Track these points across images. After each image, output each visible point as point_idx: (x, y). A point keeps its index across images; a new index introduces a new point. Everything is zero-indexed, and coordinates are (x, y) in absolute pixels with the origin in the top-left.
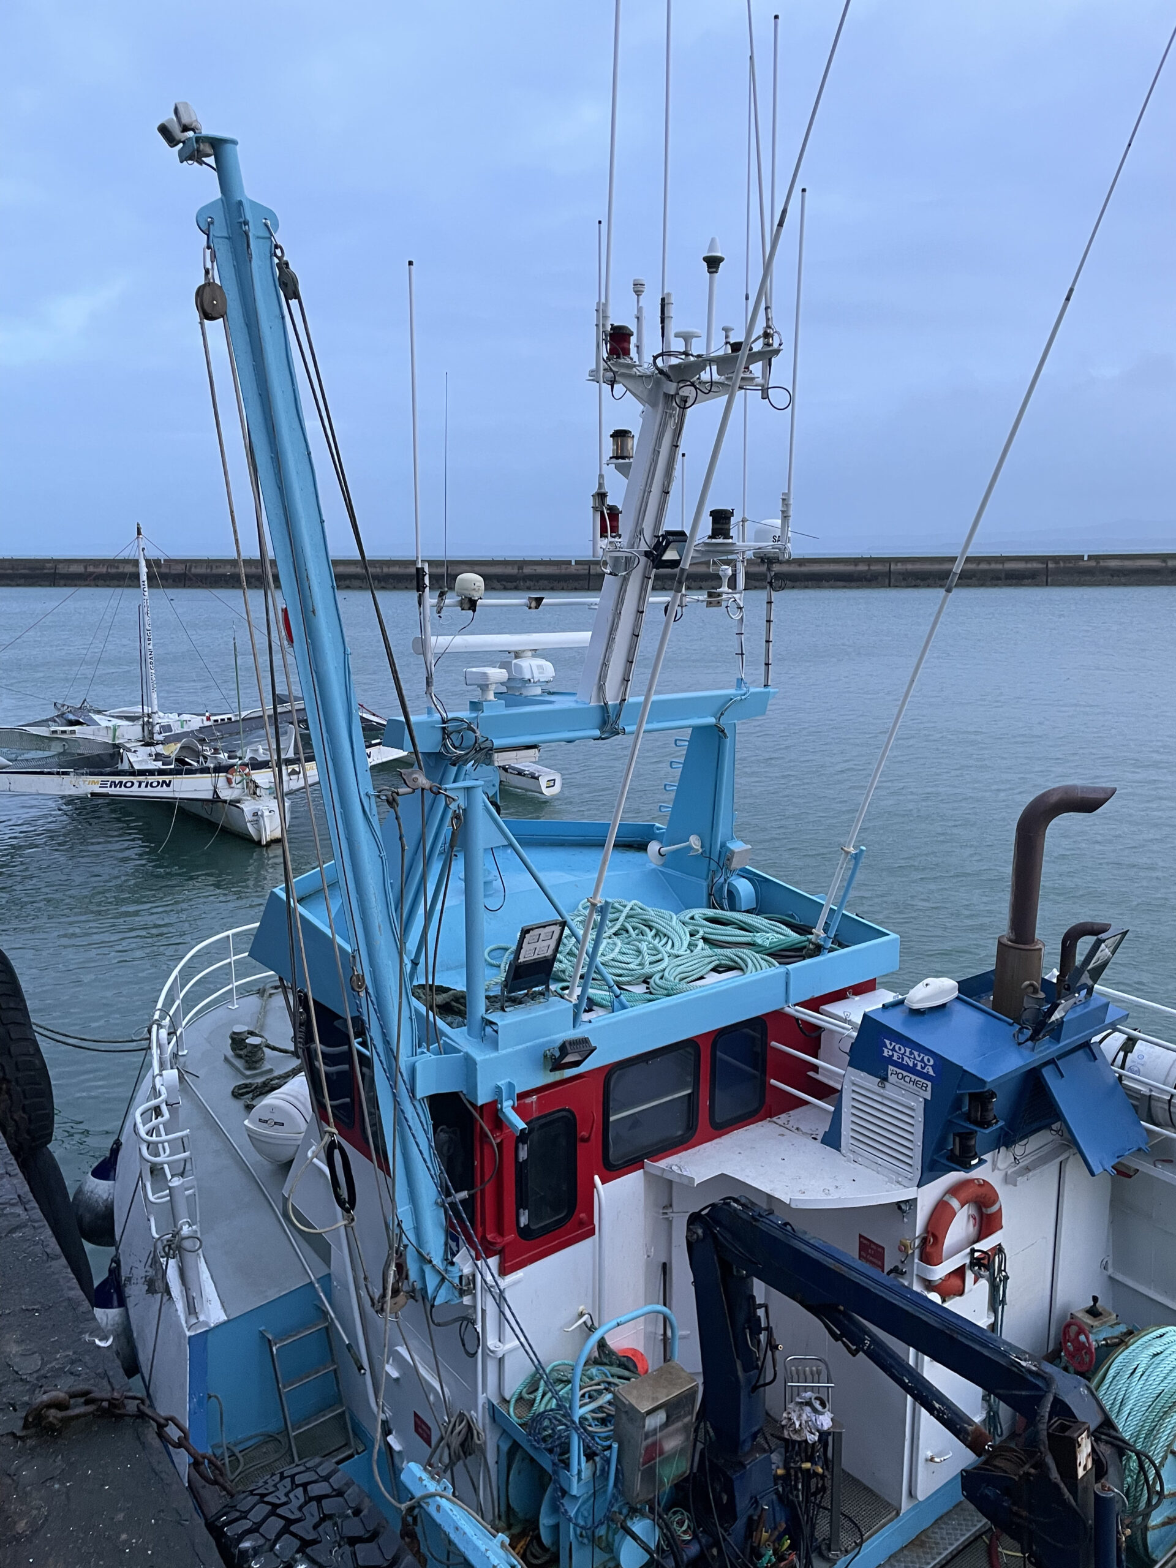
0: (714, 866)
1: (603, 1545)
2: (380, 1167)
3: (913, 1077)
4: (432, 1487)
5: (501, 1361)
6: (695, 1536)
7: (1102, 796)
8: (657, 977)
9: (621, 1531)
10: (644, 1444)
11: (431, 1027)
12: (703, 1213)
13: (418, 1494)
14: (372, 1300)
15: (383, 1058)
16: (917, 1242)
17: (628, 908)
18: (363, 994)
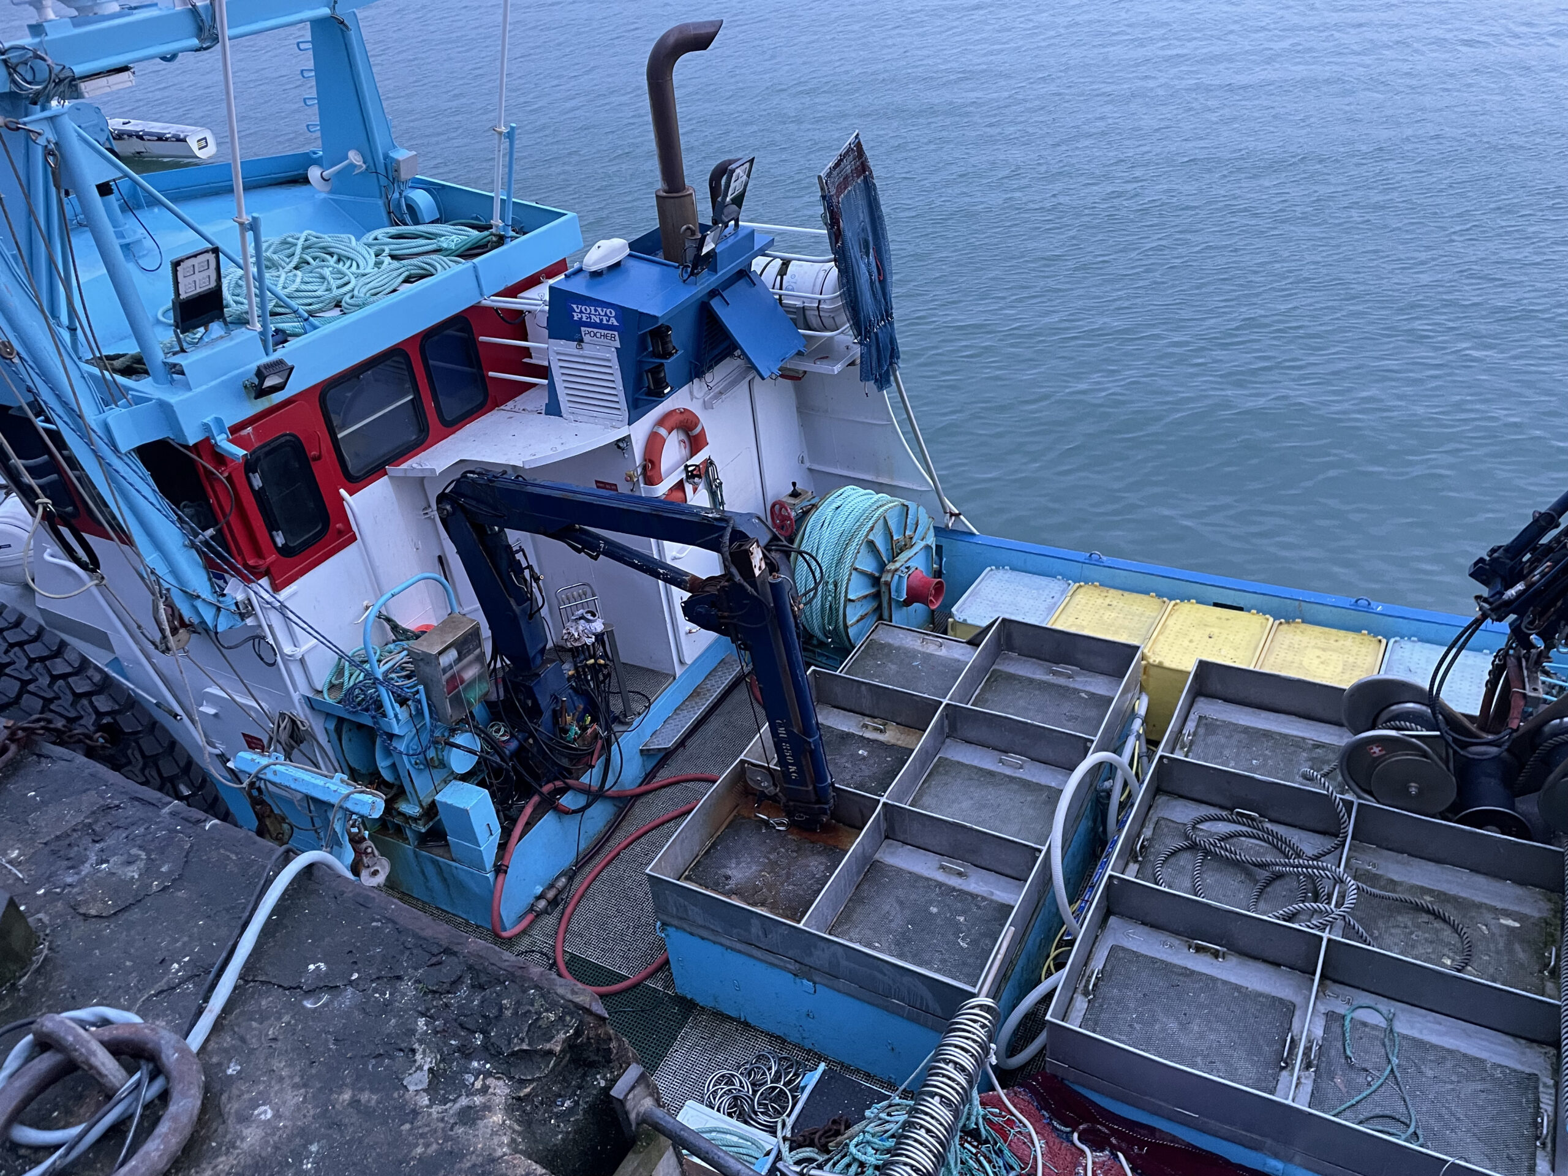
0: (384, 181)
1: (437, 763)
2: (123, 542)
3: (603, 332)
4: (264, 761)
5: (302, 661)
6: (512, 736)
7: (713, 30)
8: (347, 298)
9: (447, 747)
10: (444, 678)
11: (112, 386)
12: (447, 491)
13: (253, 771)
14: (153, 643)
15: (66, 419)
16: (639, 471)
17: (302, 240)
18: (16, 360)
